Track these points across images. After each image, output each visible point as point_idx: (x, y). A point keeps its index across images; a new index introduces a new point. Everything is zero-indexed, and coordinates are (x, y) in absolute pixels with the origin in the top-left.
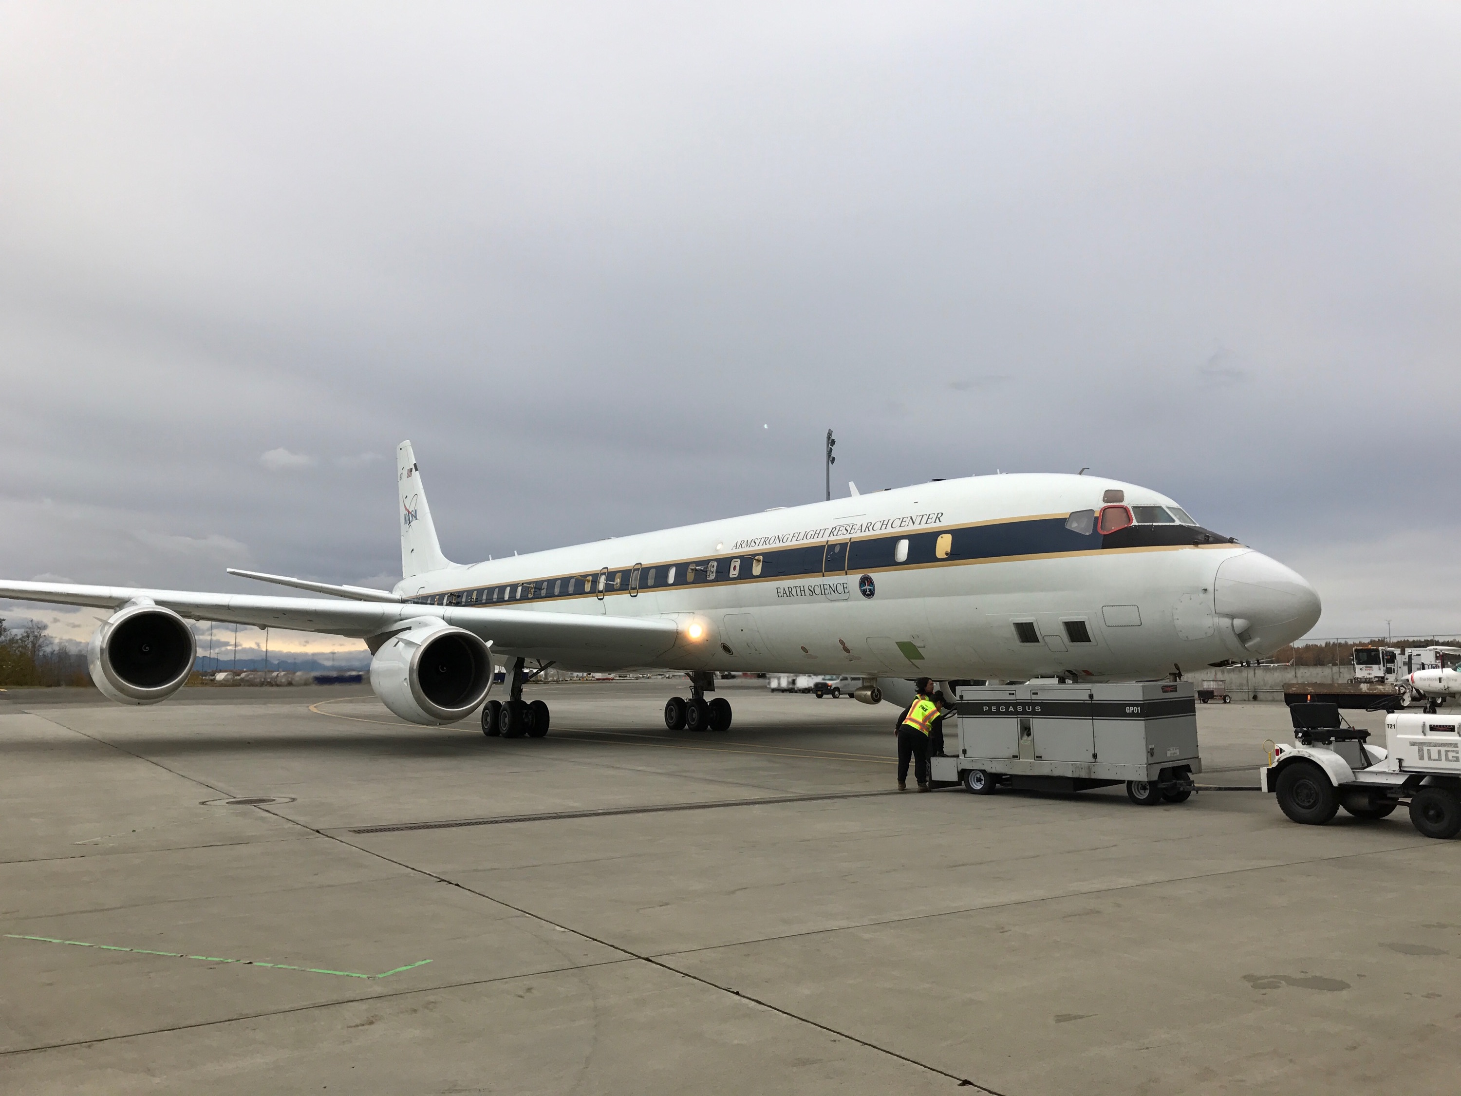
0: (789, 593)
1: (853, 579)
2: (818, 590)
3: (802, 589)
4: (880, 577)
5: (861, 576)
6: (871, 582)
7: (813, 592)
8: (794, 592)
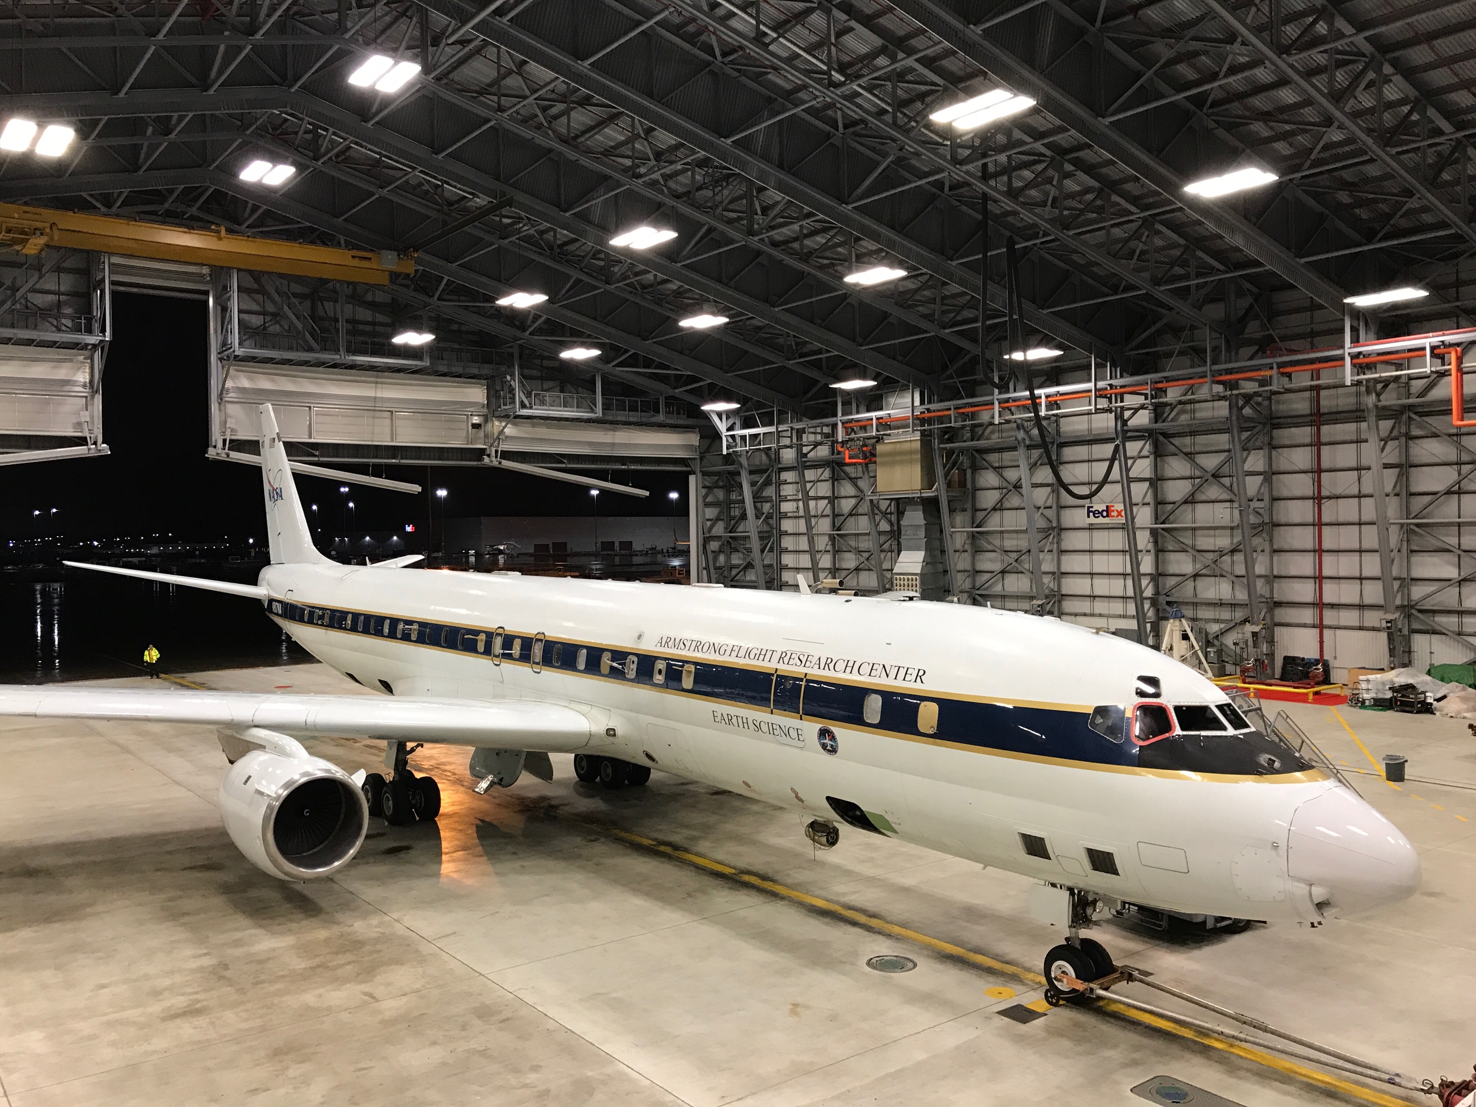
0: (729, 720)
1: (811, 727)
2: (764, 727)
3: (745, 721)
4: (843, 733)
5: (819, 726)
6: (833, 738)
7: (759, 728)
8: (734, 720)
